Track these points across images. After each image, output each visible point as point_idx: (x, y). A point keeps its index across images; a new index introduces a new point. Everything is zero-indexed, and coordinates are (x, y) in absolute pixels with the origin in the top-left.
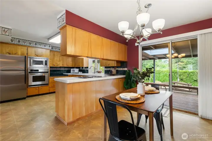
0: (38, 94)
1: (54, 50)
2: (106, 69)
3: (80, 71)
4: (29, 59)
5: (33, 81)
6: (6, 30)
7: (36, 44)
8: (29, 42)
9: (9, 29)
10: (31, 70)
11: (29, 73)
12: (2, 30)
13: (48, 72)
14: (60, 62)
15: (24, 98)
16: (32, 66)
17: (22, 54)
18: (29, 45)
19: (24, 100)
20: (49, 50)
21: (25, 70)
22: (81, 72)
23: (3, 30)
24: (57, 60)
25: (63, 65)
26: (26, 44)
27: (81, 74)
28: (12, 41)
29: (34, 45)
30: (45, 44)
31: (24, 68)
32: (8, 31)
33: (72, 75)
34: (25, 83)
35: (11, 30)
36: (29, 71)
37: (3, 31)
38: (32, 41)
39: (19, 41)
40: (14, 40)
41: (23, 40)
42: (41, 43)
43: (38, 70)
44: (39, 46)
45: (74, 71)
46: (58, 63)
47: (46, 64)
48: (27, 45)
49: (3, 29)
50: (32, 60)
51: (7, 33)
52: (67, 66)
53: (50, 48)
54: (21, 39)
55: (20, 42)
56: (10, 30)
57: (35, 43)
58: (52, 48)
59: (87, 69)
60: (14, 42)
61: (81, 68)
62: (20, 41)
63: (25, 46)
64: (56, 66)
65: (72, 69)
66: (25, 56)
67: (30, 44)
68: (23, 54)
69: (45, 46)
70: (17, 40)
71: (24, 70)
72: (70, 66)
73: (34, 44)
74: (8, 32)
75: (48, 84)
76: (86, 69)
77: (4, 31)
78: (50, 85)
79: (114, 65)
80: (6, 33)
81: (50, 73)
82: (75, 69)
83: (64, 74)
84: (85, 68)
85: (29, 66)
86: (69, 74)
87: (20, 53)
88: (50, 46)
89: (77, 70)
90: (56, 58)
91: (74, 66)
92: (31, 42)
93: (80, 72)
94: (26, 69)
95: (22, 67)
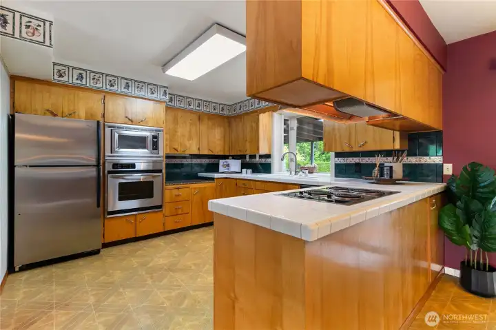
0: (133, 236)
1: (176, 104)
2: (341, 161)
3: (244, 166)
4: (108, 131)
5: (120, 199)
6: (34, 23)
7: (127, 86)
8: (109, 78)
9: (44, 21)
10: (115, 165)
11: (110, 172)
12: (21, 24)
13: (160, 171)
14: (190, 142)
15: (97, 252)
16: (117, 152)
17: (90, 116)
18: (108, 87)
19: (94, 257)
20: (164, 106)
21: (98, 165)
22: (250, 171)
23: (23, 24)
24: (183, 136)
25: (199, 149)
26: (99, 85)
27: (247, 174)
28: (61, 76)
29: (123, 90)
30: (153, 87)
31: (94, 160)
32: (41, 29)
33: (226, 178)
34: (98, 206)
35: (50, 25)
36: (109, 167)
37: (24, 27)
38: (117, 77)
39: (80, 77)
40: (67, 73)
41: (91, 72)
42: (141, 84)
43: (133, 166)
44: (136, 92)
45: (228, 165)
46: (187, 144)
47: (155, 146)
48: (104, 88)
49: (25, 20)
50: (117, 135)
51: (36, 33)
52: (211, 153)
53: (167, 97)
54: (86, 70)
55: (82, 77)
56: (47, 24)
57: (124, 82)
58: (171, 100)
59: (268, 161)
60: (65, 79)
61: (247, 159)
62: (84, 76)
63: (98, 91)
64: (180, 152)
65: (221, 162)
66: (98, 122)
67: (112, 85)
68: (92, 115)
69: (153, 93)
70: (76, 73)
71: (95, 163)
72: (218, 151)
73: (123, 86)
74: (42, 32)
75: (160, 207)
76: (263, 161)
77: (28, 27)
78: (167, 210)
79: (389, 147)
80: (33, 34)
81: (167, 174)
82: (230, 161)
83: (200, 174)
84: (261, 157)
85: (108, 153)
86: (216, 175)
87: (82, 113)
88: (165, 93)
89: (235, 165)
90: (180, 131)
91: (227, 154)
92: (113, 79)
93: (244, 170)
94: (101, 161)
95: (89, 155)
